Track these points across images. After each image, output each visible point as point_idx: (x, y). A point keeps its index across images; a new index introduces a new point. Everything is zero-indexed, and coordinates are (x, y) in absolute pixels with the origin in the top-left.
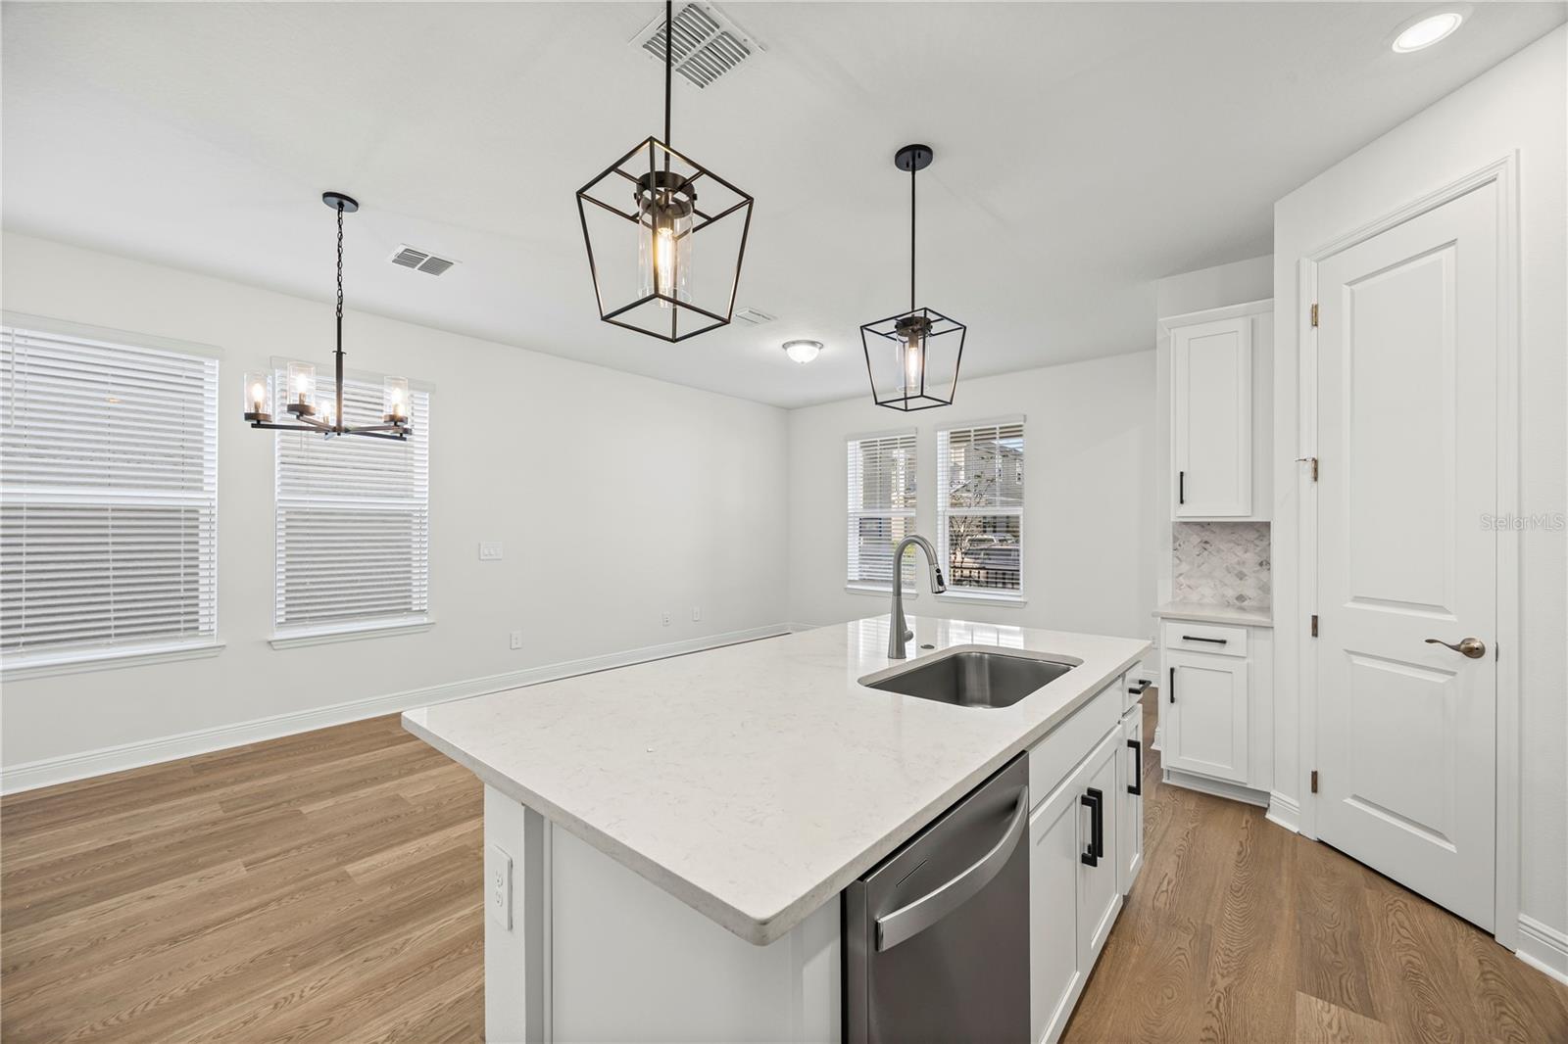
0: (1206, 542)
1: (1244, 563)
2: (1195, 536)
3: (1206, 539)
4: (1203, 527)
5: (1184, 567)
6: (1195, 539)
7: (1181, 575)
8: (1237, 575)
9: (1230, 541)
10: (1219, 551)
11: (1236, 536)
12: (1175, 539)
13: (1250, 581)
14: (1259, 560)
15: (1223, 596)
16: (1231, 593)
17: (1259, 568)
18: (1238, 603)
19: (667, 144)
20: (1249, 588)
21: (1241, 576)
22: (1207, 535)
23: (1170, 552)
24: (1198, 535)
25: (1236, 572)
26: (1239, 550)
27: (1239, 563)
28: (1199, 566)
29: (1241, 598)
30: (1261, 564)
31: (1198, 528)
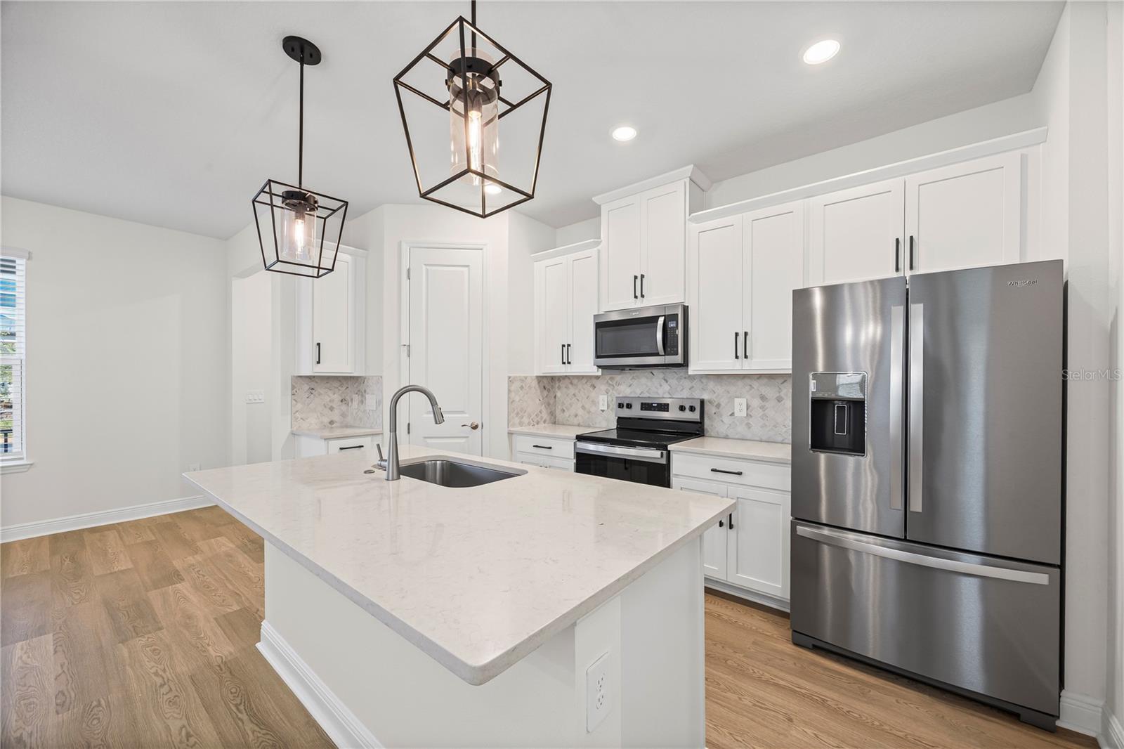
0: (313, 389)
1: (333, 401)
2: (306, 385)
3: (312, 387)
4: (310, 379)
5: (299, 406)
6: (306, 387)
7: (297, 411)
8: (330, 409)
9: (326, 388)
10: (320, 394)
11: (329, 384)
12: (293, 387)
13: (336, 411)
14: (340, 399)
15: (322, 422)
16: (326, 420)
17: (341, 403)
18: (330, 426)
19: (473, 24)
20: (336, 416)
21: (332, 409)
22: (313, 385)
23: (289, 398)
24: (307, 384)
25: (329, 407)
26: (330, 393)
27: (330, 401)
28: (308, 405)
29: (331, 422)
30: (342, 401)
31: (307, 379)
